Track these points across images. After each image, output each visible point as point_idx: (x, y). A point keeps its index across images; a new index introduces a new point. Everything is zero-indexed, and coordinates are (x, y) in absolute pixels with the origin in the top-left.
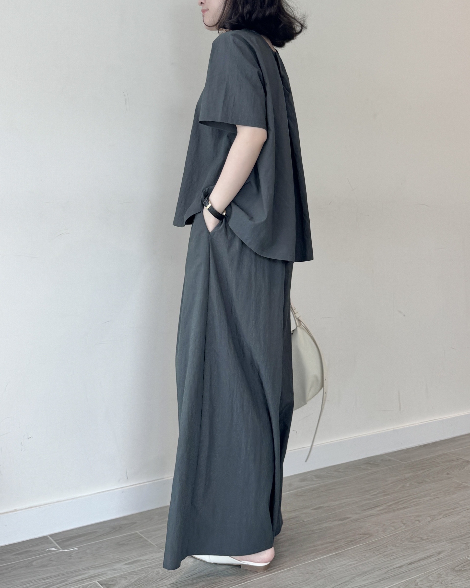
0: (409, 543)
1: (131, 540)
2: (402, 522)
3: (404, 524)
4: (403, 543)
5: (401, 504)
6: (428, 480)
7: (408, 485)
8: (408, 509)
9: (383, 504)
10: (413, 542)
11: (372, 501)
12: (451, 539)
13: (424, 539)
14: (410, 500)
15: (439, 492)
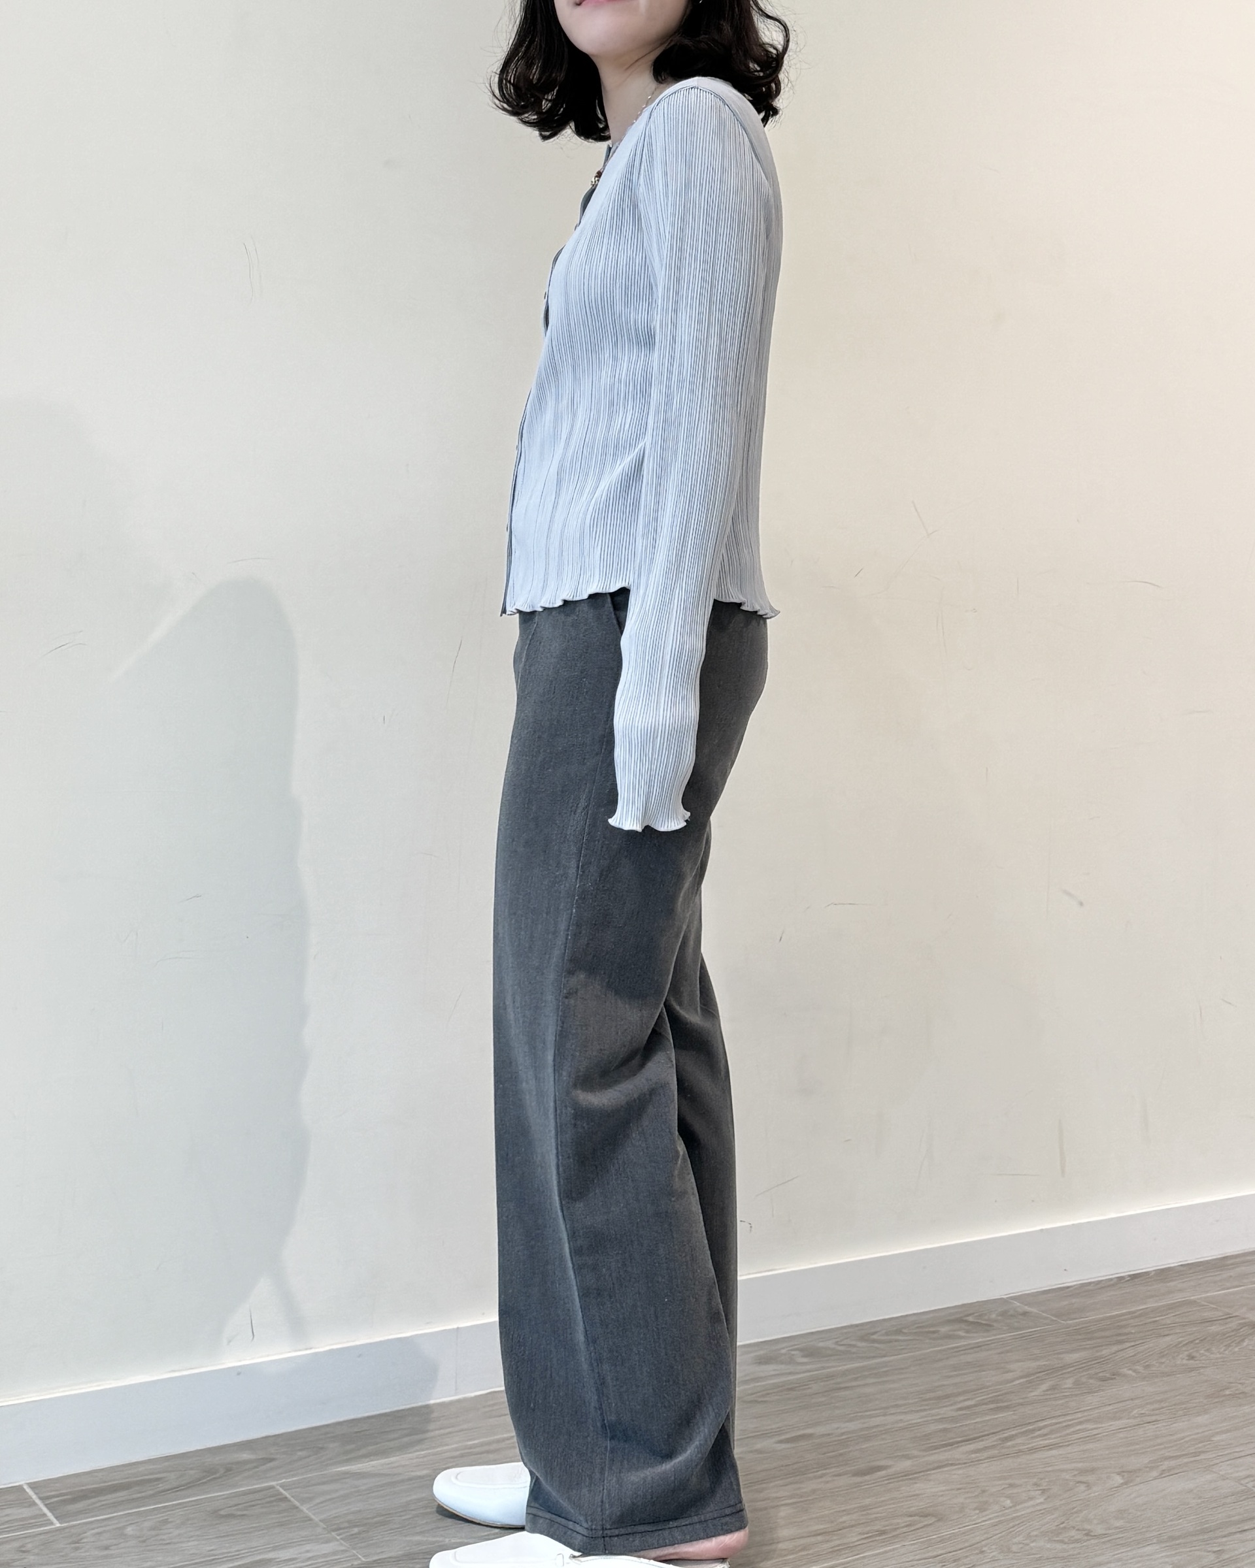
0: (1048, 1546)
1: (253, 1506)
2: (1036, 1484)
3: (1044, 1491)
4: (1032, 1545)
5: (1040, 1436)
6: (1130, 1372)
7: (1069, 1383)
8: (1061, 1451)
9: (988, 1435)
10: (1062, 1542)
11: (958, 1425)
12: (1172, 1538)
13: (1096, 1534)
14: (1068, 1426)
15: (1156, 1406)
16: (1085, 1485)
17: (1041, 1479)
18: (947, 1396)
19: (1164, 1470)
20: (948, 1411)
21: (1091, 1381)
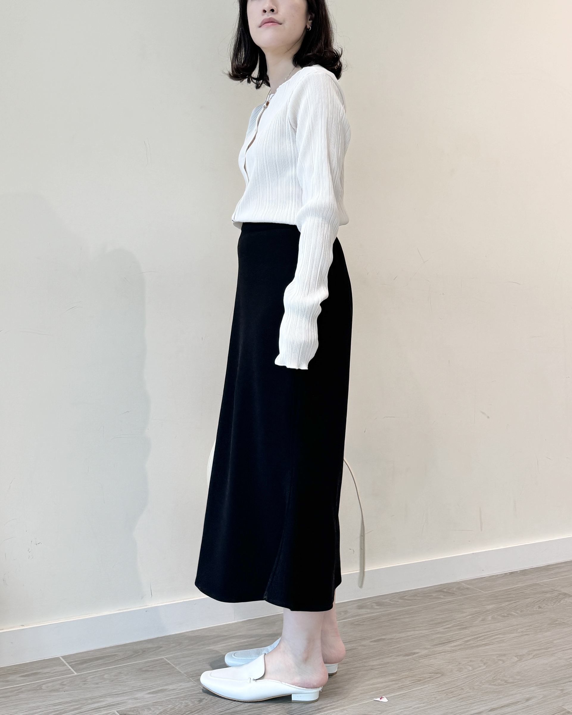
1: (156, 666)
3: (485, 664)
7: (490, 618)
8: (491, 646)
9: (458, 639)
10: (495, 685)
11: (445, 635)
12: (542, 684)
13: (509, 682)
14: (492, 636)
15: (528, 628)
16: (502, 661)
17: (484, 658)
18: (439, 623)
19: (534, 655)
20: (440, 629)
21: (499, 617)
